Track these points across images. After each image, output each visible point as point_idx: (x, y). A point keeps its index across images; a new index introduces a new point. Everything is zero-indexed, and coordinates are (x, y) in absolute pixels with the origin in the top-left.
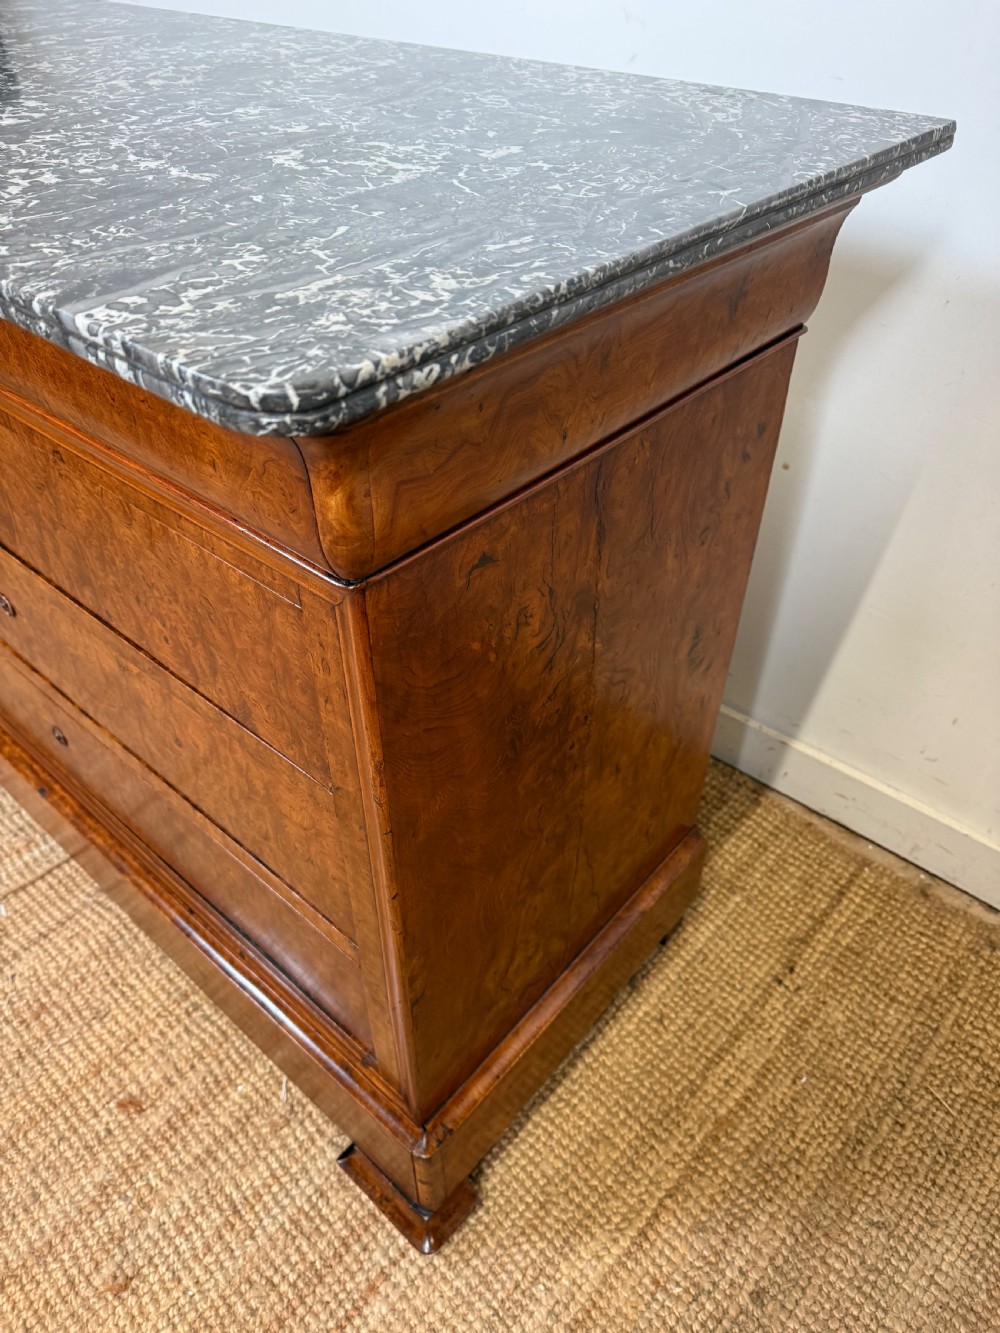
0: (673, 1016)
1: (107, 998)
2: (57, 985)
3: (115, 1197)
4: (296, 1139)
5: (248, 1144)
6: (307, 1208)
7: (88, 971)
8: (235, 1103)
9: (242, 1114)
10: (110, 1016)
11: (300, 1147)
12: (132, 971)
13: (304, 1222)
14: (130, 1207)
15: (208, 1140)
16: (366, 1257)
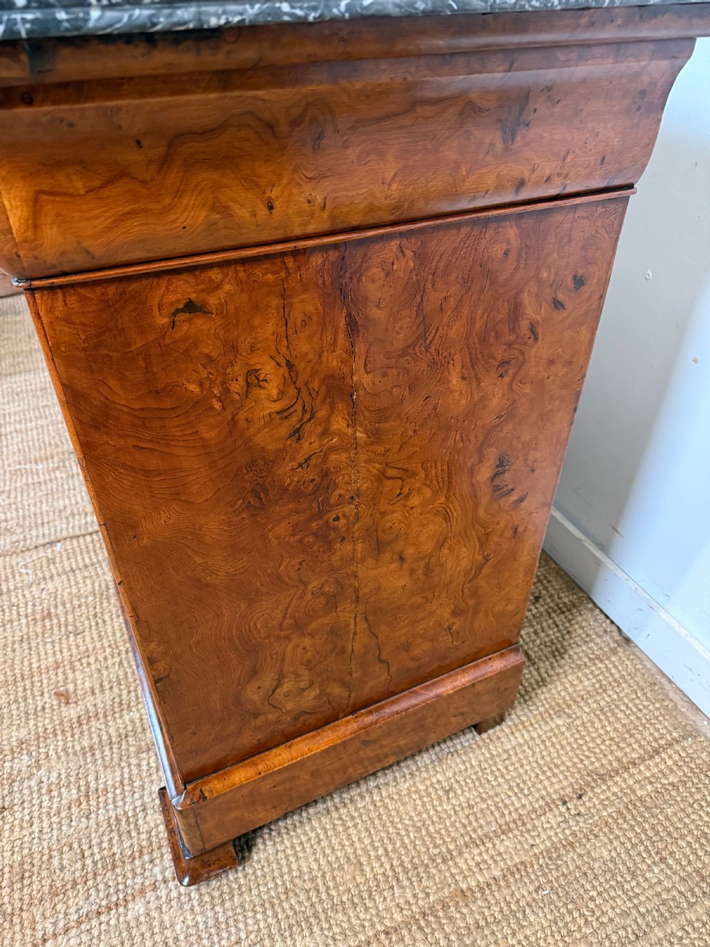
0: (459, 792)
1: (86, 623)
2: (64, 604)
3: (25, 752)
4: (148, 764)
5: (117, 754)
6: (130, 814)
7: (86, 602)
8: (124, 723)
9: (124, 732)
10: (82, 635)
11: (148, 770)
12: (110, 611)
13: (123, 823)
14: (29, 763)
15: (96, 740)
16: (150, 867)
